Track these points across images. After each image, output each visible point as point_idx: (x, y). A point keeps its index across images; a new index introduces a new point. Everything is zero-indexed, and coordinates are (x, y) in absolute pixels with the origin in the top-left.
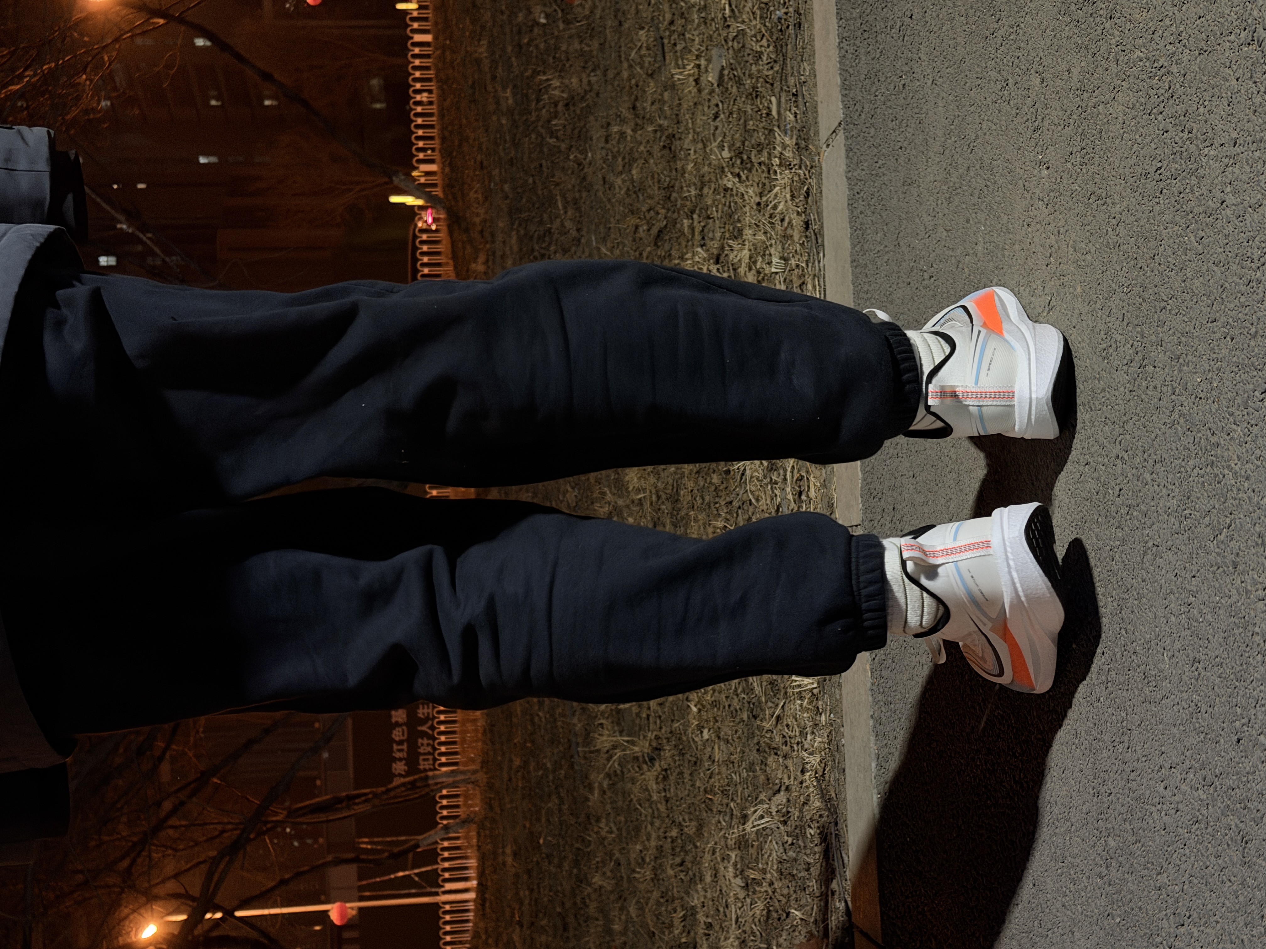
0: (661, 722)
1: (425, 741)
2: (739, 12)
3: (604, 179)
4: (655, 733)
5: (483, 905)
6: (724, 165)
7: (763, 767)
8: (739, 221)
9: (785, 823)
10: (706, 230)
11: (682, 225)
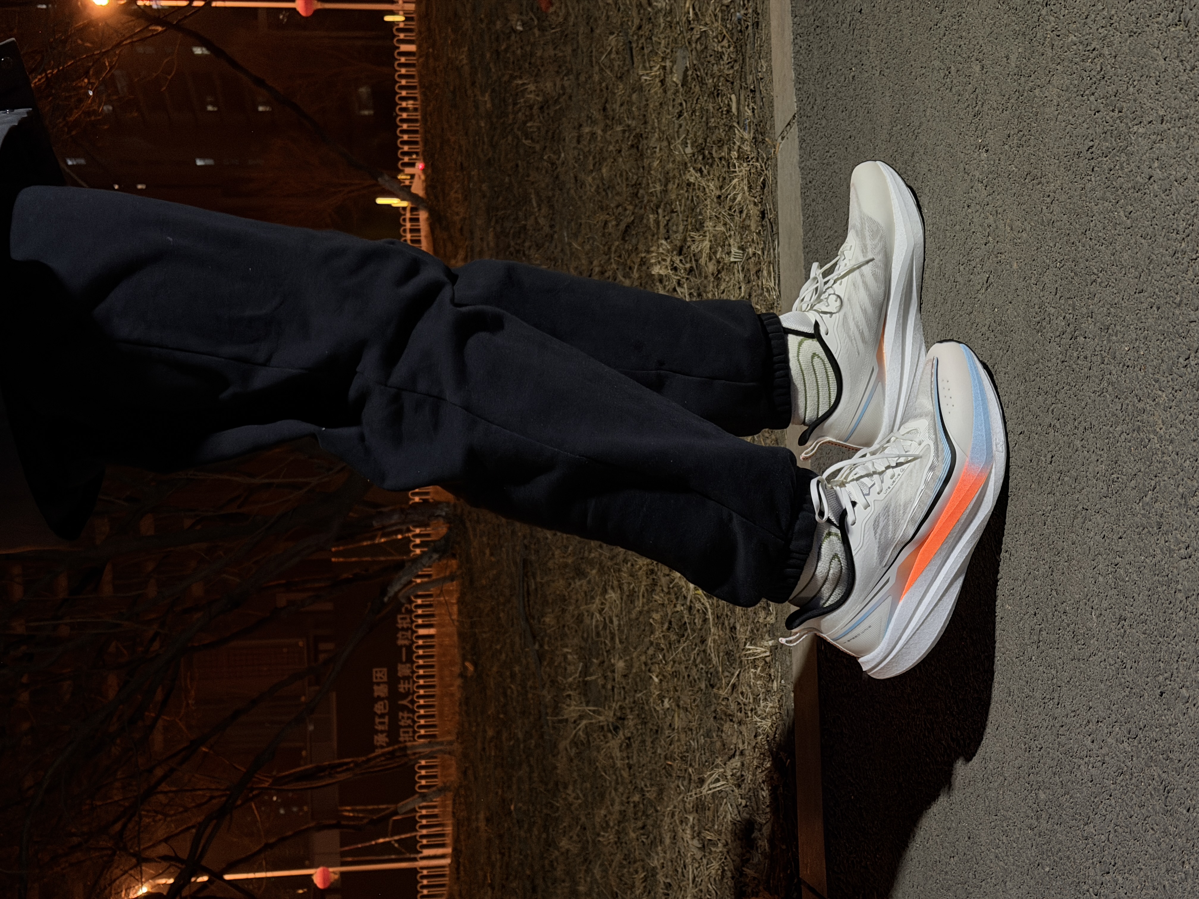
0: (625, 692)
1: (406, 715)
2: (702, 15)
3: (576, 178)
4: (619, 703)
5: (458, 869)
6: (687, 160)
7: (720, 733)
8: (701, 214)
9: (739, 786)
10: (670, 224)
11: (648, 220)
